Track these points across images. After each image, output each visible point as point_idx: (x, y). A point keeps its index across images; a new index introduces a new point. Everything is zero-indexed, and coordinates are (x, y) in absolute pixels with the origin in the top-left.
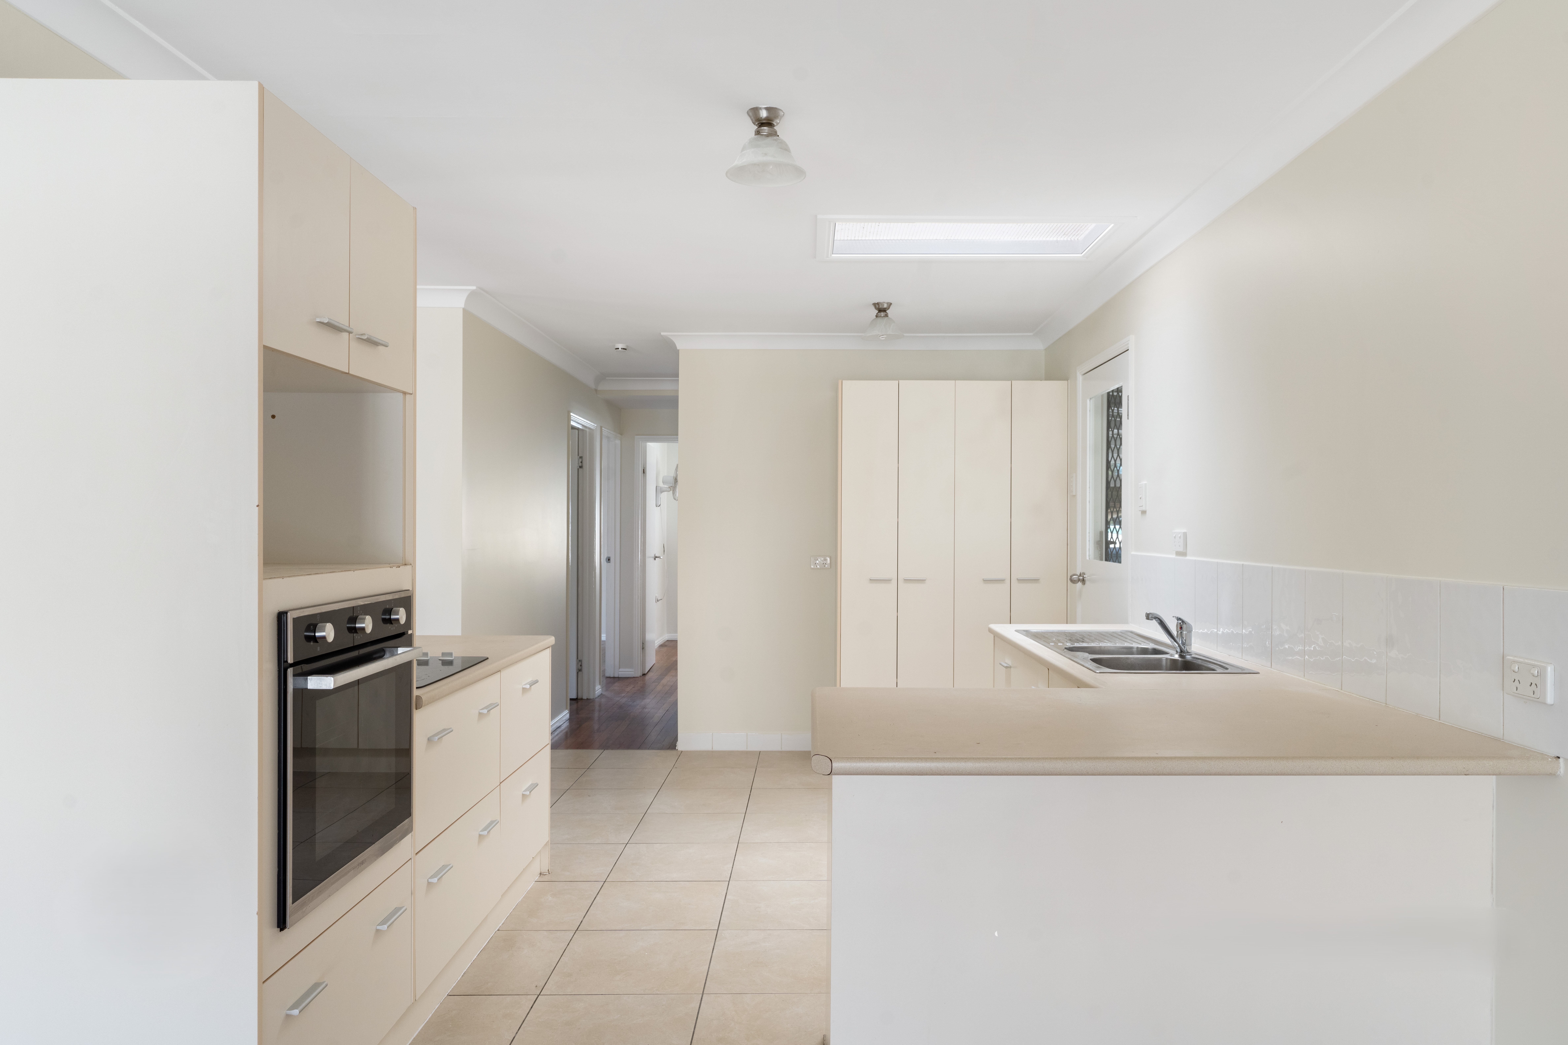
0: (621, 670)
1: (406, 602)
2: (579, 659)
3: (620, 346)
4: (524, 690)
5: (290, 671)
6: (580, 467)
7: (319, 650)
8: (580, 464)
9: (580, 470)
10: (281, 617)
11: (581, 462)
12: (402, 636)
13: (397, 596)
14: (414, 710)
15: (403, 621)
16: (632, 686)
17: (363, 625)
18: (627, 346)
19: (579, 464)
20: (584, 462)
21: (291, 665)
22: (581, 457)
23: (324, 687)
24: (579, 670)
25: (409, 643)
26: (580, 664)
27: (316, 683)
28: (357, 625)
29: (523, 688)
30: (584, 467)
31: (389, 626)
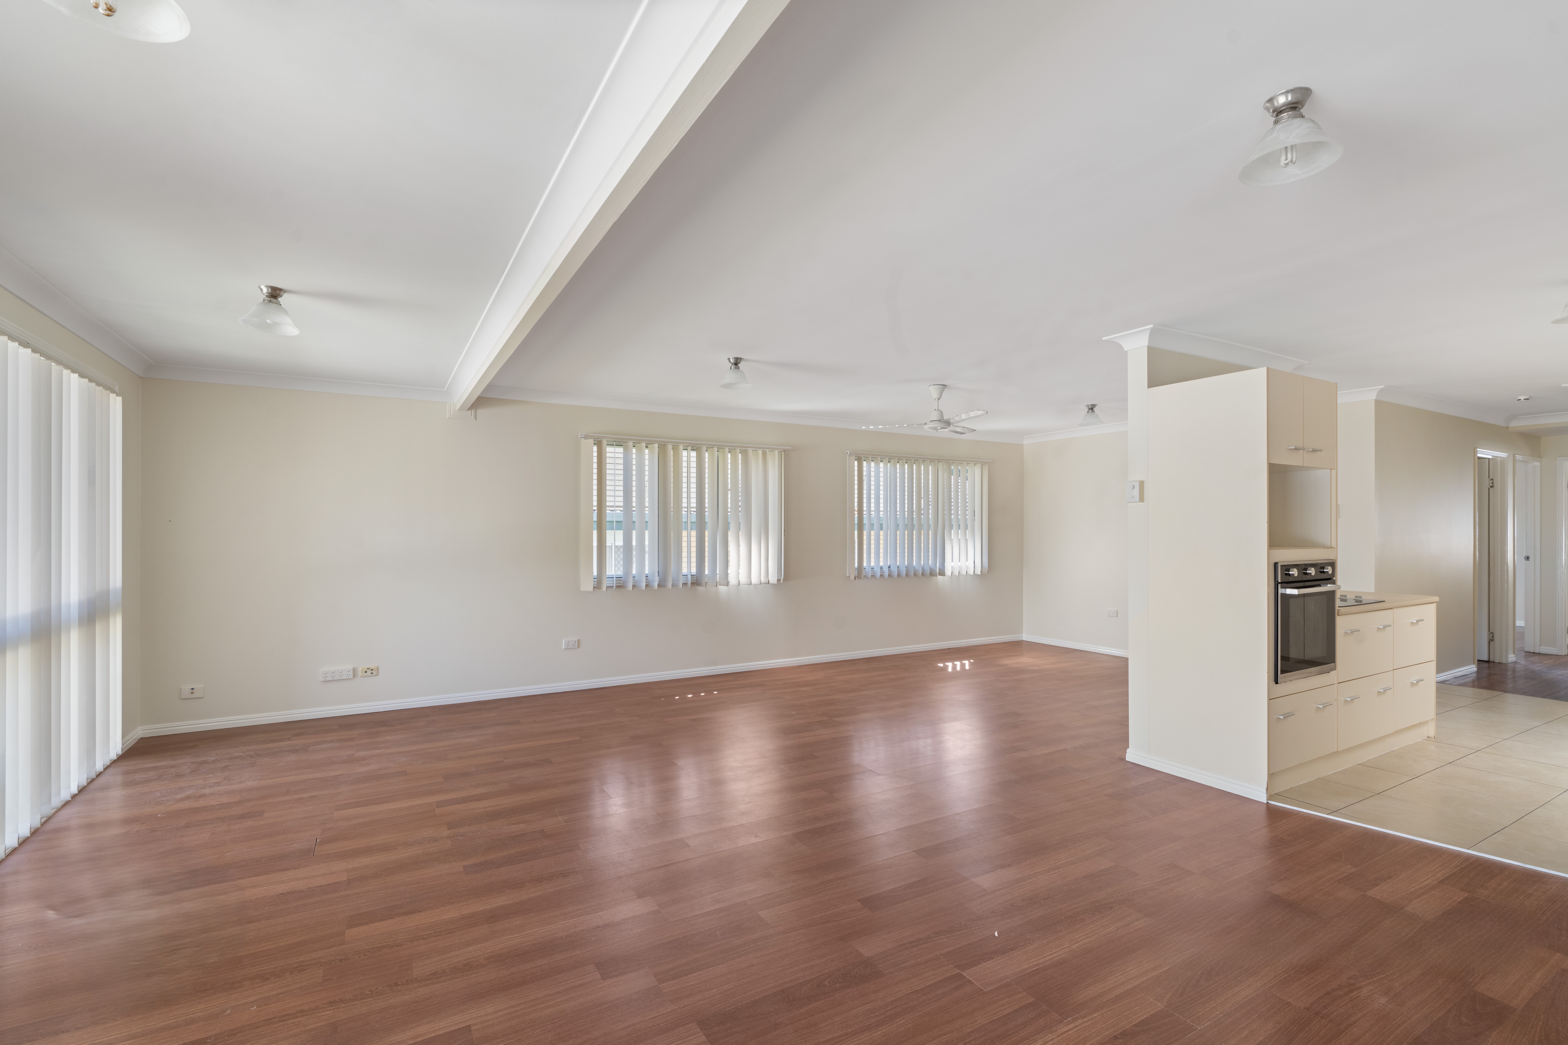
0: (1541, 647)
1: (1333, 564)
2: (1491, 631)
3: (1522, 398)
4: (1412, 623)
5: (1279, 585)
6: (1491, 487)
7: (1291, 579)
8: (1491, 485)
9: (1491, 489)
10: (1276, 564)
11: (1492, 483)
12: (1330, 579)
13: (1327, 561)
14: (1337, 615)
15: (1330, 572)
16: (1553, 660)
17: (1311, 572)
18: (1530, 397)
19: (1489, 484)
20: (1494, 483)
21: (1280, 583)
22: (1492, 479)
23: (1293, 593)
24: (1491, 640)
25: (1334, 583)
26: (1491, 635)
27: (1289, 591)
28: (1308, 572)
29: (1411, 622)
30: (1495, 486)
31: (1324, 574)
